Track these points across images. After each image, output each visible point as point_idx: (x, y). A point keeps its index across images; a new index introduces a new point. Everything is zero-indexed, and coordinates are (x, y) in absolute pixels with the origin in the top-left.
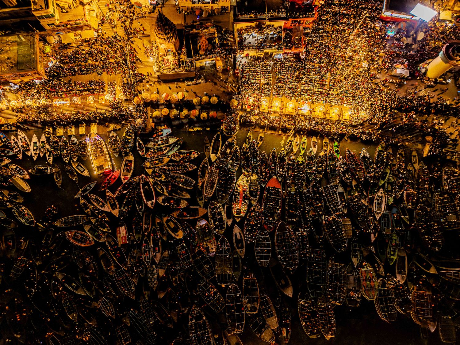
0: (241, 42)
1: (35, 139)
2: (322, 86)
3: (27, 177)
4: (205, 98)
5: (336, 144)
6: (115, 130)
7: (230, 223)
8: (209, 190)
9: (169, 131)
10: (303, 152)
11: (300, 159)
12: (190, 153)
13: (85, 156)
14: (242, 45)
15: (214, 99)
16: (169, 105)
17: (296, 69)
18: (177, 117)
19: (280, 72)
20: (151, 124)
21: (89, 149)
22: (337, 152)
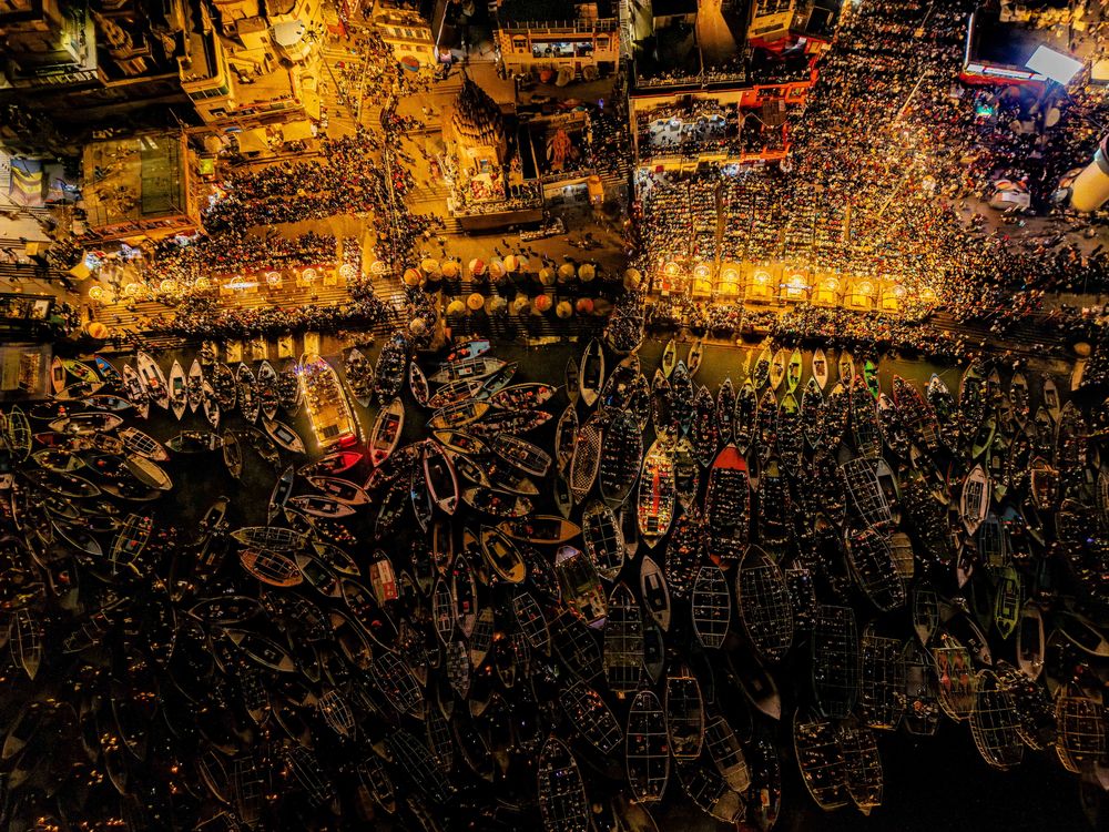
0: (646, 139)
1: (177, 372)
2: (834, 236)
3: (162, 456)
4: (566, 269)
5: (870, 366)
6: (359, 347)
7: (632, 551)
8: (581, 477)
9: (484, 346)
10: (793, 387)
11: (789, 404)
12: (535, 390)
13: (293, 406)
14: (647, 148)
15: (587, 271)
16: (483, 285)
17: (771, 199)
18: (502, 314)
19: (735, 207)
20: (443, 331)
21: (304, 390)
22: (872, 383)
